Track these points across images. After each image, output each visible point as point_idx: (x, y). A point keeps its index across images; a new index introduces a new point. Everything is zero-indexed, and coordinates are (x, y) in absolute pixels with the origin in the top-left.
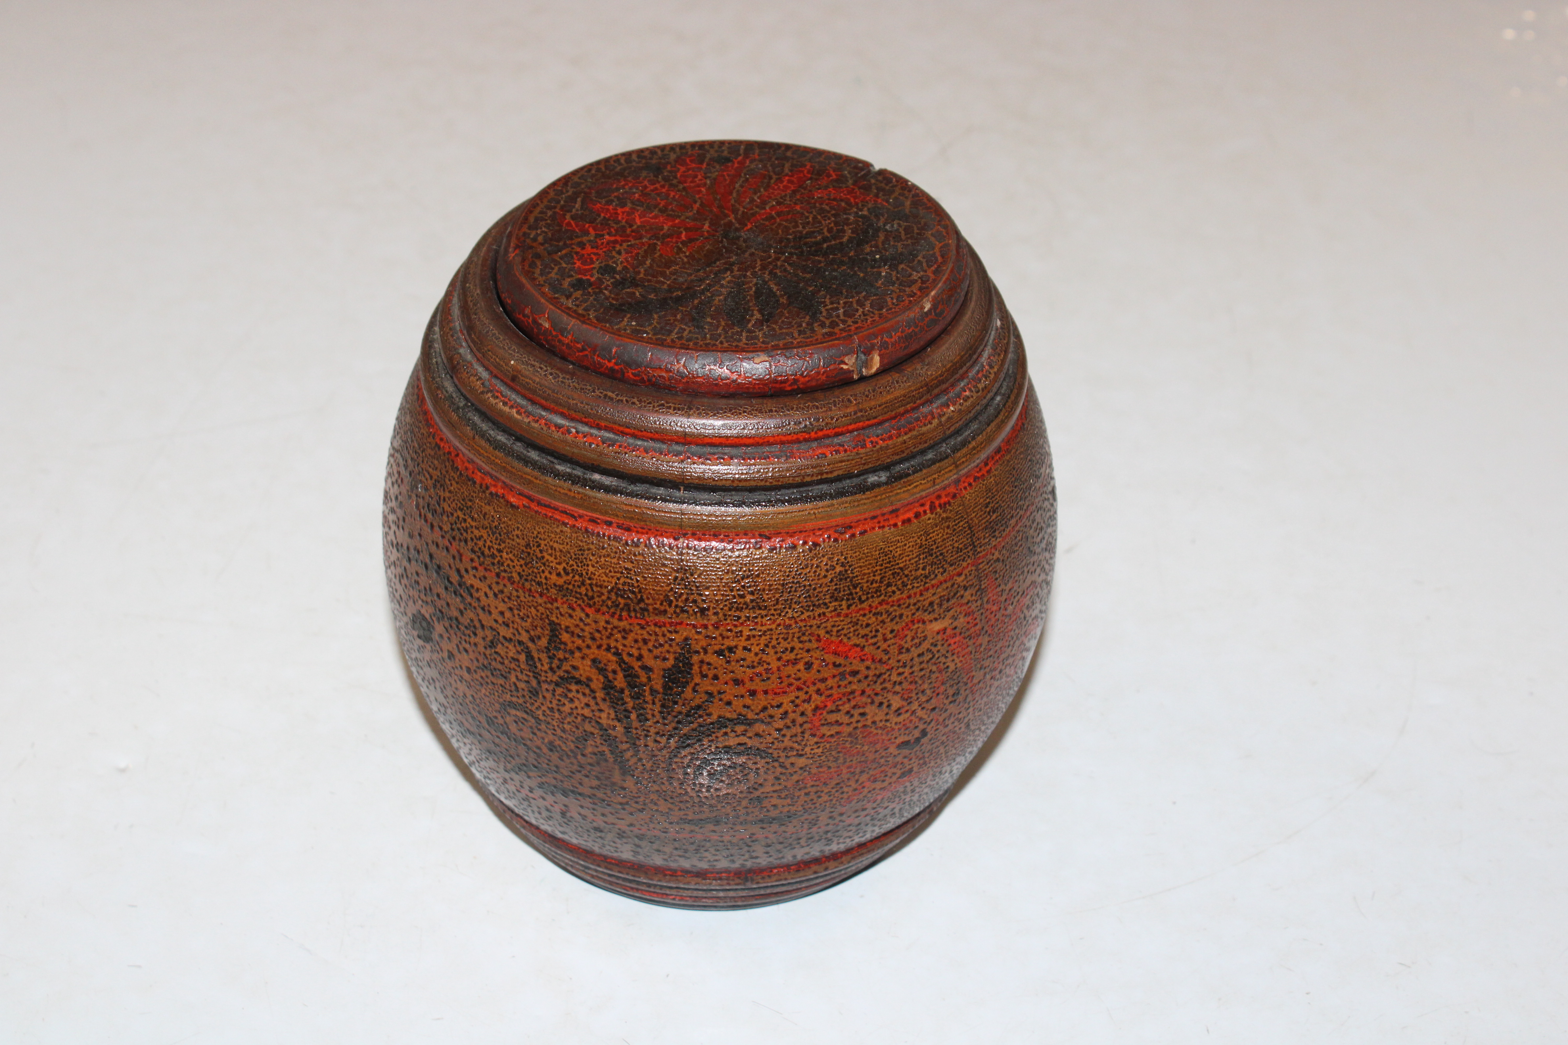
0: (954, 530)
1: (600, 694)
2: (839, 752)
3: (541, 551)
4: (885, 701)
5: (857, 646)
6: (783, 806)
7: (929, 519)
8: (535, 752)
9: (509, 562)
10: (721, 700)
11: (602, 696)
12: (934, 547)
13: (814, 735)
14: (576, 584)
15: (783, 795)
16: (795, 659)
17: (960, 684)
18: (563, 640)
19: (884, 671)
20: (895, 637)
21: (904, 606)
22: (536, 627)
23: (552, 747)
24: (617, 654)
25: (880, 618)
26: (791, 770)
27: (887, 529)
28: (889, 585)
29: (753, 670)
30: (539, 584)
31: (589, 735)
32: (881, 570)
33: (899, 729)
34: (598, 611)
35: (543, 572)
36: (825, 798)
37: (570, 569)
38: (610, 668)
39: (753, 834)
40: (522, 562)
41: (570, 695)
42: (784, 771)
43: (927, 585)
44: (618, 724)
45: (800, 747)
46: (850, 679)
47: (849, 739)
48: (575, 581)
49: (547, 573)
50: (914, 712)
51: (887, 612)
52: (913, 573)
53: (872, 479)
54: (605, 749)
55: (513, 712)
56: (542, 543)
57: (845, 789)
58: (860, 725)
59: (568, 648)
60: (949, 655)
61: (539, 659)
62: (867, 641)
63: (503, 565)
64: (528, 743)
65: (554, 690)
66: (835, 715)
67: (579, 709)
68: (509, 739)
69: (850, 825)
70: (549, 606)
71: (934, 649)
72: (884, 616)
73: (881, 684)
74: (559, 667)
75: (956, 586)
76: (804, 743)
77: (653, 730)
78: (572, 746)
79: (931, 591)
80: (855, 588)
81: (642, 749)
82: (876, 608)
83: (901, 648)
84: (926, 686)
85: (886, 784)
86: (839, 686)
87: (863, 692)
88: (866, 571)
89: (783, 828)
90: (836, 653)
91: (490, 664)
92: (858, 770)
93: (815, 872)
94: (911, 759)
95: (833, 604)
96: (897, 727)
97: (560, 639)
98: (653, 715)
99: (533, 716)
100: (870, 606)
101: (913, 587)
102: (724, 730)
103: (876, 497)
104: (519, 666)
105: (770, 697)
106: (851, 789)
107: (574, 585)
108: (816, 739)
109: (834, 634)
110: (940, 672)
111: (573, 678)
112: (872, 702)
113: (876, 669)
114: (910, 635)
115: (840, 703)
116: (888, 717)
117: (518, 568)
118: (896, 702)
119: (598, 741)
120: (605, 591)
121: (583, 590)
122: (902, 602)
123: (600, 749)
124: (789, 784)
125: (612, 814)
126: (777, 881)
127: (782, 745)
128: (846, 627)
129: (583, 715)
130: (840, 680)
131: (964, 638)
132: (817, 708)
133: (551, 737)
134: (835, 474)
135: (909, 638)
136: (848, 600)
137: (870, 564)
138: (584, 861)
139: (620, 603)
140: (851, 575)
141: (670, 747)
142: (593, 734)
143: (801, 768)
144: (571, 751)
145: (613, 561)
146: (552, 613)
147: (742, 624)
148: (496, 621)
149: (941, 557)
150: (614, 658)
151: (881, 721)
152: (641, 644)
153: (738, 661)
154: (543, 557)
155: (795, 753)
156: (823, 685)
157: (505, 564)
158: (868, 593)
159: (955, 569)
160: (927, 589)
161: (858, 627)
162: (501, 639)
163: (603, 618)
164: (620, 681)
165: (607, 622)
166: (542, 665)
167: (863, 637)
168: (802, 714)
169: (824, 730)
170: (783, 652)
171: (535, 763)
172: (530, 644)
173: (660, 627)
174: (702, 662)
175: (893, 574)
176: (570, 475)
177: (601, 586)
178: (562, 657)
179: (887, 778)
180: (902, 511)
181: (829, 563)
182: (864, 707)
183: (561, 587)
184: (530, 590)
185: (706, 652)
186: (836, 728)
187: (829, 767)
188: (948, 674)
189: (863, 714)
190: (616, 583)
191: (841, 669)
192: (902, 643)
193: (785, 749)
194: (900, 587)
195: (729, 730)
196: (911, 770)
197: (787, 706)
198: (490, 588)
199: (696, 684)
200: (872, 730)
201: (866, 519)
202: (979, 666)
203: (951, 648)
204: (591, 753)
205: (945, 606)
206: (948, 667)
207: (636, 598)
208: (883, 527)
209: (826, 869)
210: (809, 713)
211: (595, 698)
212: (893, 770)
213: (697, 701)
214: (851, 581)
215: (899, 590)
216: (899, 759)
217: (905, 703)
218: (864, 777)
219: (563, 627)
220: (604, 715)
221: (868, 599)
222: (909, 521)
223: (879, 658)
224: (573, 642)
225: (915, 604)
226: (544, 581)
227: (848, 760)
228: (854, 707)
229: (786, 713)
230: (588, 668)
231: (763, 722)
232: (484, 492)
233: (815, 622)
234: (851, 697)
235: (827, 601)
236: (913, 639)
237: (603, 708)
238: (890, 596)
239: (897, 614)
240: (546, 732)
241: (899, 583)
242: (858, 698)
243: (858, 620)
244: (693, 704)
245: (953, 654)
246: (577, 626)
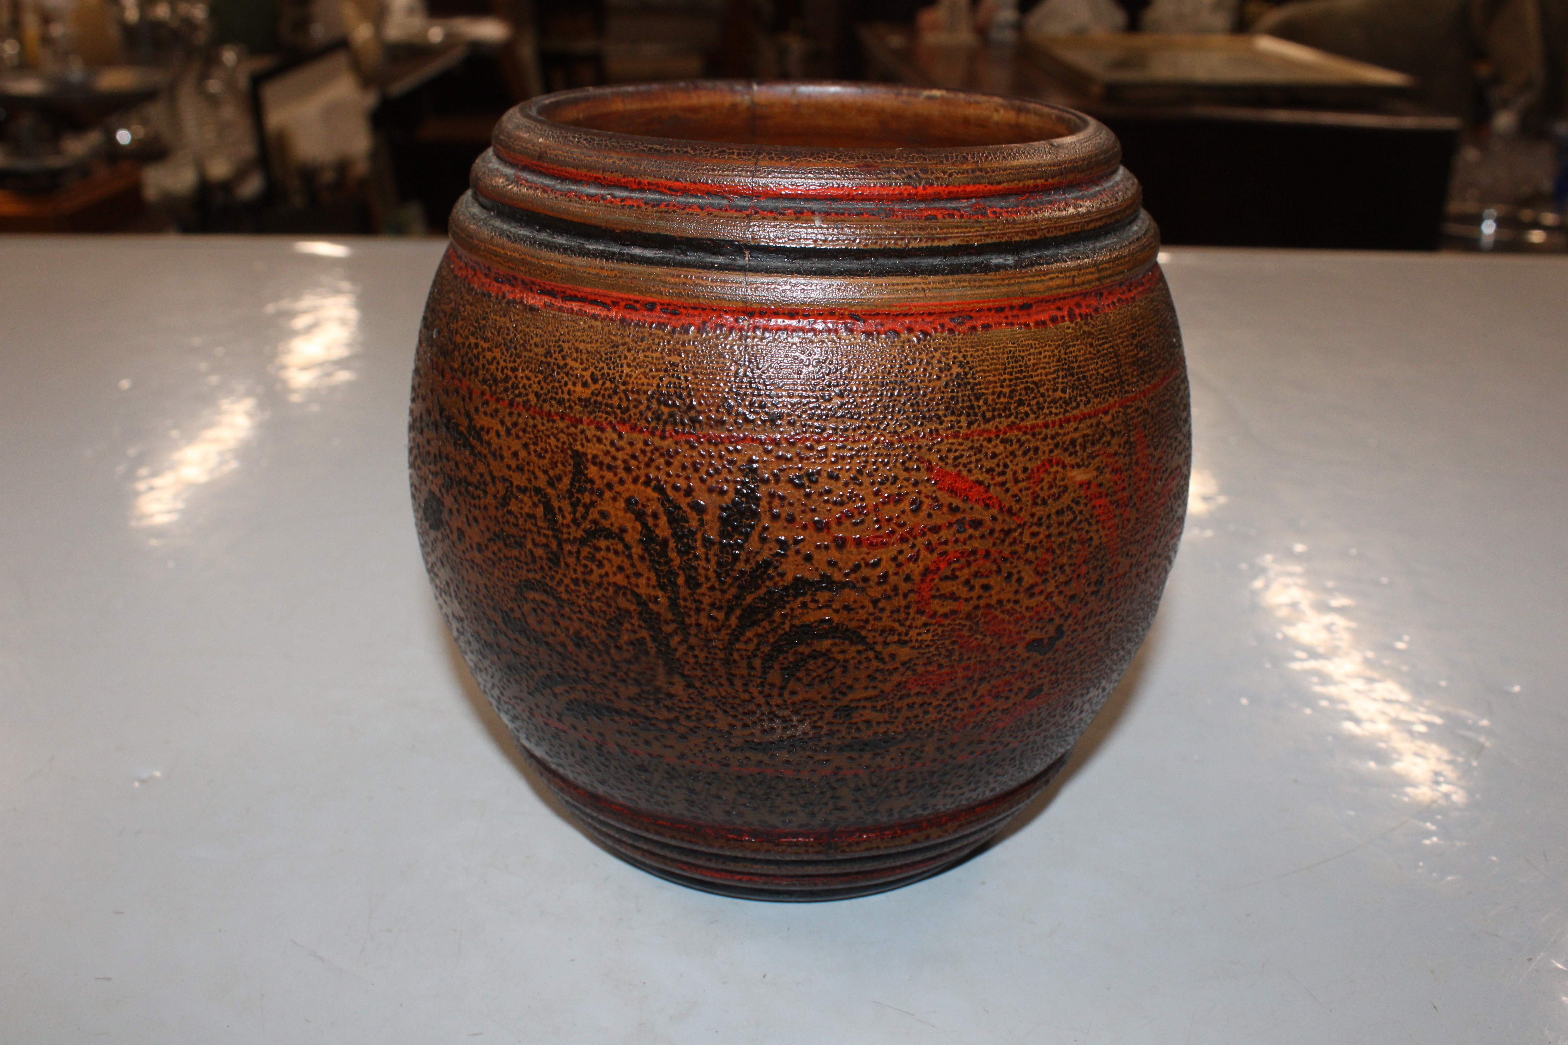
0: (1098, 351)
1: (637, 550)
2: (953, 643)
3: (564, 358)
4: (1015, 571)
5: (981, 483)
6: (878, 723)
7: (1068, 328)
8: (560, 654)
9: (525, 381)
10: (797, 552)
11: (640, 552)
12: (1075, 365)
13: (922, 613)
14: (607, 393)
15: (879, 705)
16: (899, 494)
17: (1105, 569)
18: (590, 476)
19: (1013, 526)
20: (1028, 478)
21: (1040, 437)
22: (556, 463)
23: (579, 641)
24: (659, 489)
25: (1009, 448)
26: (890, 666)
27: (1016, 328)
28: (1020, 403)
29: (840, 509)
30: (561, 402)
31: (624, 614)
32: (1010, 380)
33: (1031, 618)
34: (633, 428)
35: (566, 384)
36: (933, 715)
37: (598, 374)
38: (649, 511)
39: (839, 768)
40: (541, 377)
41: (599, 556)
42: (882, 666)
43: (1067, 415)
44: (660, 593)
45: (903, 629)
46: (971, 531)
47: (968, 623)
48: (606, 390)
49: (570, 386)
50: (1049, 596)
51: (1018, 440)
52: (1050, 393)
53: (996, 260)
54: (644, 634)
55: (531, 595)
56: (566, 346)
57: (960, 704)
58: (982, 603)
59: (596, 487)
60: (1093, 521)
61: (560, 509)
62: (993, 479)
63: (517, 388)
64: (550, 639)
65: (579, 552)
66: (950, 583)
67: (611, 576)
68: (528, 639)
69: (961, 766)
70: (572, 430)
71: (1077, 509)
72: (1015, 446)
73: (1011, 544)
74: (584, 517)
75: (1102, 426)
76: (908, 623)
77: (706, 600)
78: (603, 634)
79: (1073, 425)
80: (978, 399)
81: (693, 631)
82: (1005, 433)
83: (1035, 496)
84: (1064, 560)
85: (1009, 704)
86: (956, 541)
87: (987, 554)
88: (991, 379)
89: (878, 760)
90: (953, 491)
91: (502, 530)
92: (977, 676)
93: (915, 841)
94: (1041, 671)
95: (949, 418)
96: (1028, 615)
97: (586, 476)
98: (708, 579)
99: (554, 597)
100: (997, 427)
101: (1051, 413)
102: (801, 599)
103: (1003, 280)
104: (536, 525)
105: (864, 549)
106: (967, 704)
107: (603, 396)
108: (924, 619)
109: (950, 461)
110: (1082, 543)
111: (603, 529)
112: (999, 571)
113: (1004, 521)
114: (1048, 479)
115: (956, 565)
116: (1018, 597)
117: (536, 387)
118: (1029, 578)
119: (635, 621)
120: (643, 399)
121: (615, 401)
122: (1037, 430)
123: (638, 636)
124: (887, 687)
125: (657, 739)
126: (867, 849)
127: (880, 625)
128: (967, 454)
129: (615, 584)
130: (958, 532)
131: (1111, 503)
132: (926, 572)
133: (577, 625)
134: (950, 243)
135: (1045, 484)
136: (968, 415)
137: (996, 370)
138: (630, 825)
139: (663, 413)
140: (971, 381)
141: (730, 626)
142: (628, 611)
143: (903, 664)
144: (603, 642)
145: (654, 355)
146: (575, 440)
147: (827, 439)
148: (509, 467)
149: (1083, 382)
150: (656, 495)
151: (1009, 601)
152: (690, 472)
153: (821, 495)
154: (566, 365)
155: (896, 638)
156: (936, 536)
157: (521, 386)
158: (994, 410)
159: (1100, 403)
160: (1068, 421)
161: (982, 456)
162: (515, 490)
163: (641, 437)
164: (663, 530)
165: (646, 443)
166: (564, 517)
167: (988, 471)
168: (908, 578)
169: (936, 605)
170: (882, 483)
171: (561, 671)
172: (549, 490)
173: (716, 444)
174: (772, 495)
175: (1027, 388)
176: (603, 252)
177: (638, 392)
178: (588, 501)
179: (1012, 695)
180: (1034, 309)
181: (943, 359)
182: (988, 576)
183: (587, 400)
184: (549, 413)
185: (777, 480)
186: (950, 605)
187: (940, 666)
188: (1092, 549)
189: (986, 587)
190: (658, 386)
191: (959, 516)
192: (1037, 489)
193: (883, 631)
194: (1035, 408)
195: (808, 598)
196: (1040, 688)
197: (887, 566)
198: (502, 423)
199: (765, 529)
200: (997, 612)
201: (989, 309)
202: (1125, 549)
203: (1096, 512)
204: (626, 644)
205: (1089, 450)
206: (1091, 539)
207: (684, 404)
208: (1012, 324)
209: (928, 837)
210: (916, 577)
211: (630, 557)
212: (1020, 683)
213: (765, 555)
214: (972, 389)
215: (1034, 413)
216: (1028, 666)
217: (1039, 579)
218: (984, 688)
219: (590, 457)
220: (643, 581)
221: (994, 417)
222: (1044, 323)
223: (1008, 505)
224: (602, 477)
225: (1053, 438)
226: (566, 397)
227: (965, 657)
228: (976, 575)
229: (885, 576)
230: (621, 513)
231: (854, 587)
232: (500, 303)
233: (924, 442)
234: (972, 558)
235: (941, 413)
236: (1050, 487)
237: (641, 571)
238: (1022, 419)
239: (1031, 446)
240: (570, 619)
241: (1033, 402)
242: (980, 562)
243: (981, 446)
244: (760, 559)
245: (1098, 522)
246: (607, 453)
